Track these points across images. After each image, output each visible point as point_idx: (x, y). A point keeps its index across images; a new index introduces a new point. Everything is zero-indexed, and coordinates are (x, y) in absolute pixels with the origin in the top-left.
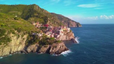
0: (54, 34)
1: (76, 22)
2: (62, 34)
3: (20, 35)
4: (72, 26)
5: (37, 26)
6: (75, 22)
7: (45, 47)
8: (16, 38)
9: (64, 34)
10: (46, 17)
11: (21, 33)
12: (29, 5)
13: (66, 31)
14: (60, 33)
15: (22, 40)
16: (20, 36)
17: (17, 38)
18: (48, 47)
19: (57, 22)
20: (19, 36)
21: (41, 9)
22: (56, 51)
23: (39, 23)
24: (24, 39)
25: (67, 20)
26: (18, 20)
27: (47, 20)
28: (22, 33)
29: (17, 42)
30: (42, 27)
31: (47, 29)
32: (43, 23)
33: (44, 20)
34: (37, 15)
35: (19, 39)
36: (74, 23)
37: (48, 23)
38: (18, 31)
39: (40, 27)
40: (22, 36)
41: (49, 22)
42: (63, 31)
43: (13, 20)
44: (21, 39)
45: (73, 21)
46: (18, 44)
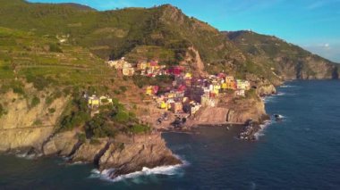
0: (185, 99)
1: (328, 63)
2: (212, 103)
3: (43, 96)
4: (314, 74)
5: (149, 72)
6: (326, 61)
7: (92, 143)
8: (25, 106)
9: (221, 104)
10: (184, 42)
11: (48, 93)
12: (150, 9)
13: (230, 92)
14: (204, 99)
15: (47, 114)
16: (43, 101)
17: (29, 108)
18: (103, 146)
19: (235, 61)
20: (36, 101)
21: (186, 17)
22: (122, 161)
23: (159, 64)
24: (52, 110)
25: (296, 53)
26: (60, 51)
27: (185, 52)
28: (51, 93)
29: (26, 119)
30: (162, 76)
31: (174, 83)
32: (168, 63)
33: (176, 52)
34: (161, 36)
35: (33, 109)
36: (322, 64)
37: (183, 63)
38: (35, 86)
39: (158, 76)
40: (49, 101)
41: (189, 59)
42: (217, 92)
43: (44, 50)
44: (44, 109)
45: (317, 58)
46: (30, 124)
